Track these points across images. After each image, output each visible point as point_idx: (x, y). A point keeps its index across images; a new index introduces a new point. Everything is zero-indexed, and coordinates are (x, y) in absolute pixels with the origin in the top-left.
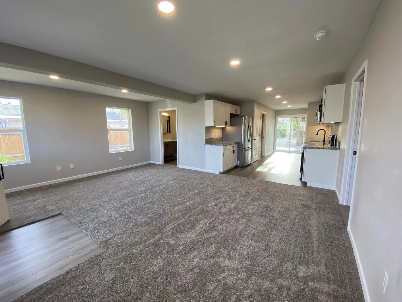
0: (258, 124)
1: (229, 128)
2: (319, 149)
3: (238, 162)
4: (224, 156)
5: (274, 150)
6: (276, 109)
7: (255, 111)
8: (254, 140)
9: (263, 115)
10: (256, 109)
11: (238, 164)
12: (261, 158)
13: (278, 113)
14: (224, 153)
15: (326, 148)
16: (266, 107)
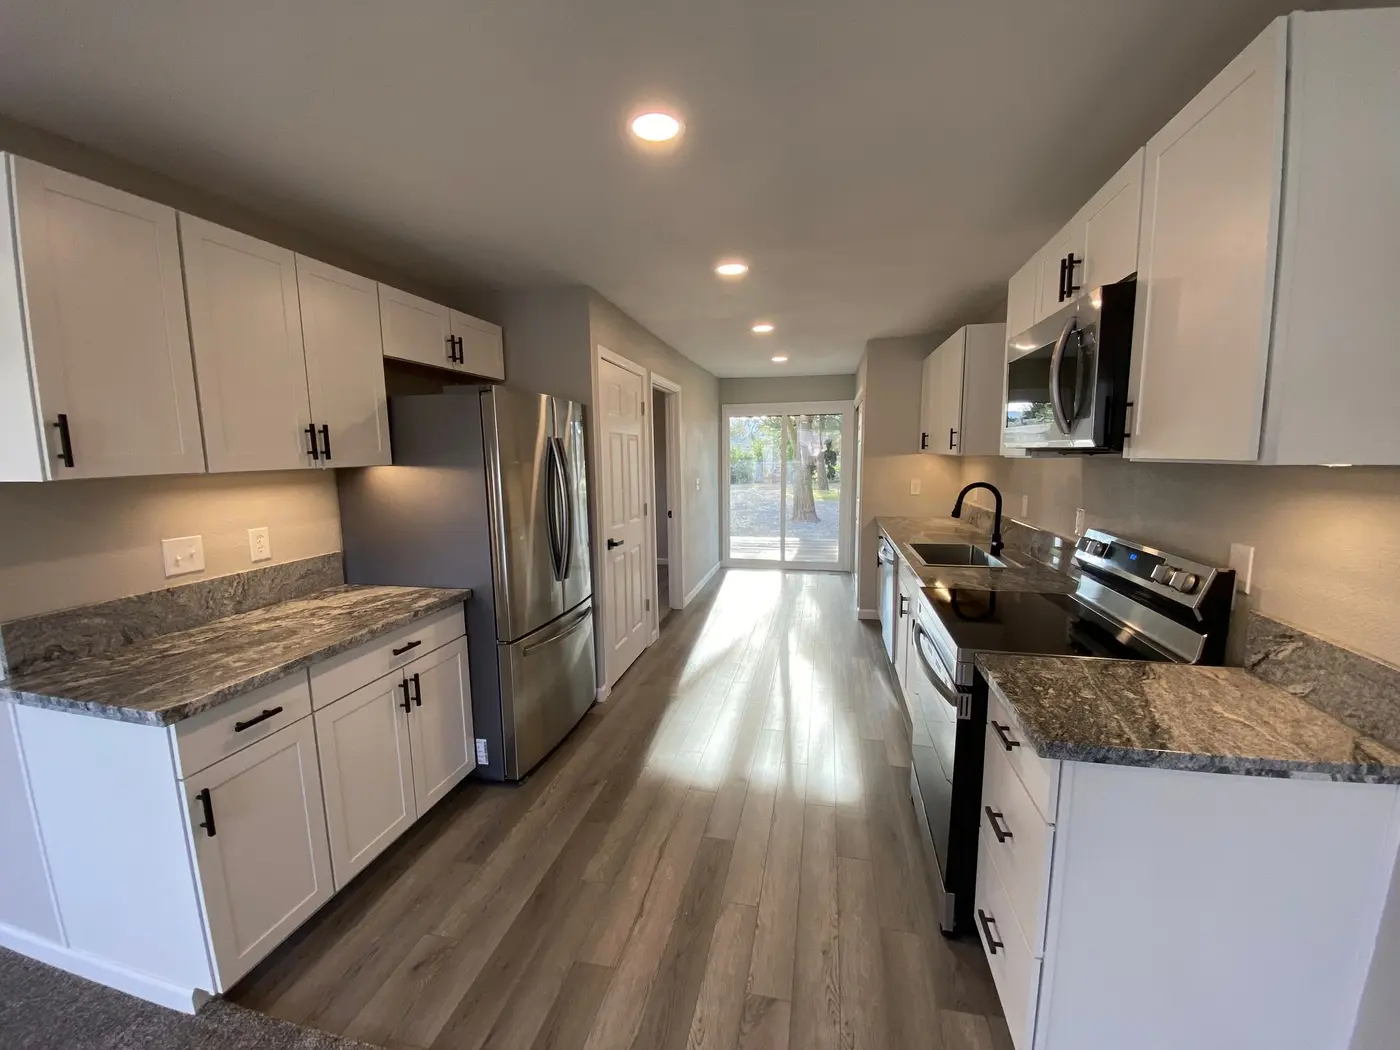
0: (633, 444)
1: (393, 480)
2: (1224, 770)
3: (482, 743)
4: (210, 826)
5: (725, 565)
6: (721, 376)
7: (600, 360)
8: (611, 544)
9: (660, 398)
10: (601, 351)
11: (483, 760)
12: (664, 624)
13: (730, 393)
14: (205, 796)
15: (1301, 767)
16: (670, 353)
